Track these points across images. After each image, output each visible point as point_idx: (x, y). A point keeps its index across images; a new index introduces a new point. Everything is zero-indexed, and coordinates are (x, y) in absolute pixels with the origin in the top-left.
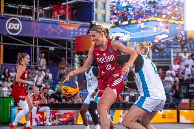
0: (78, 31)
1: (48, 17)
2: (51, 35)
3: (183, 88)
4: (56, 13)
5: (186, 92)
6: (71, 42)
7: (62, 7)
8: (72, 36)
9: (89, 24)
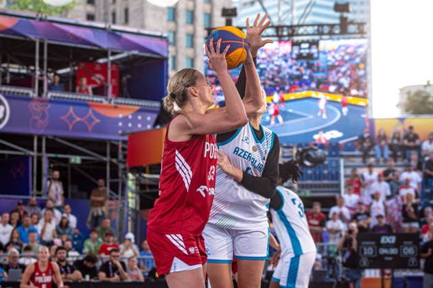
0: (134, 121)
1: (66, 90)
2: (74, 129)
3: (367, 246)
4: (84, 81)
5: (374, 254)
6: (117, 146)
7: (98, 68)
8: (120, 132)
9: (157, 104)
